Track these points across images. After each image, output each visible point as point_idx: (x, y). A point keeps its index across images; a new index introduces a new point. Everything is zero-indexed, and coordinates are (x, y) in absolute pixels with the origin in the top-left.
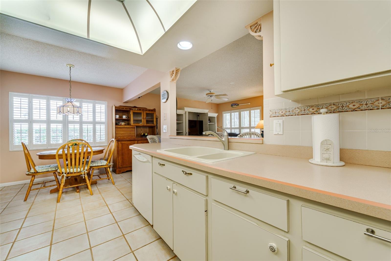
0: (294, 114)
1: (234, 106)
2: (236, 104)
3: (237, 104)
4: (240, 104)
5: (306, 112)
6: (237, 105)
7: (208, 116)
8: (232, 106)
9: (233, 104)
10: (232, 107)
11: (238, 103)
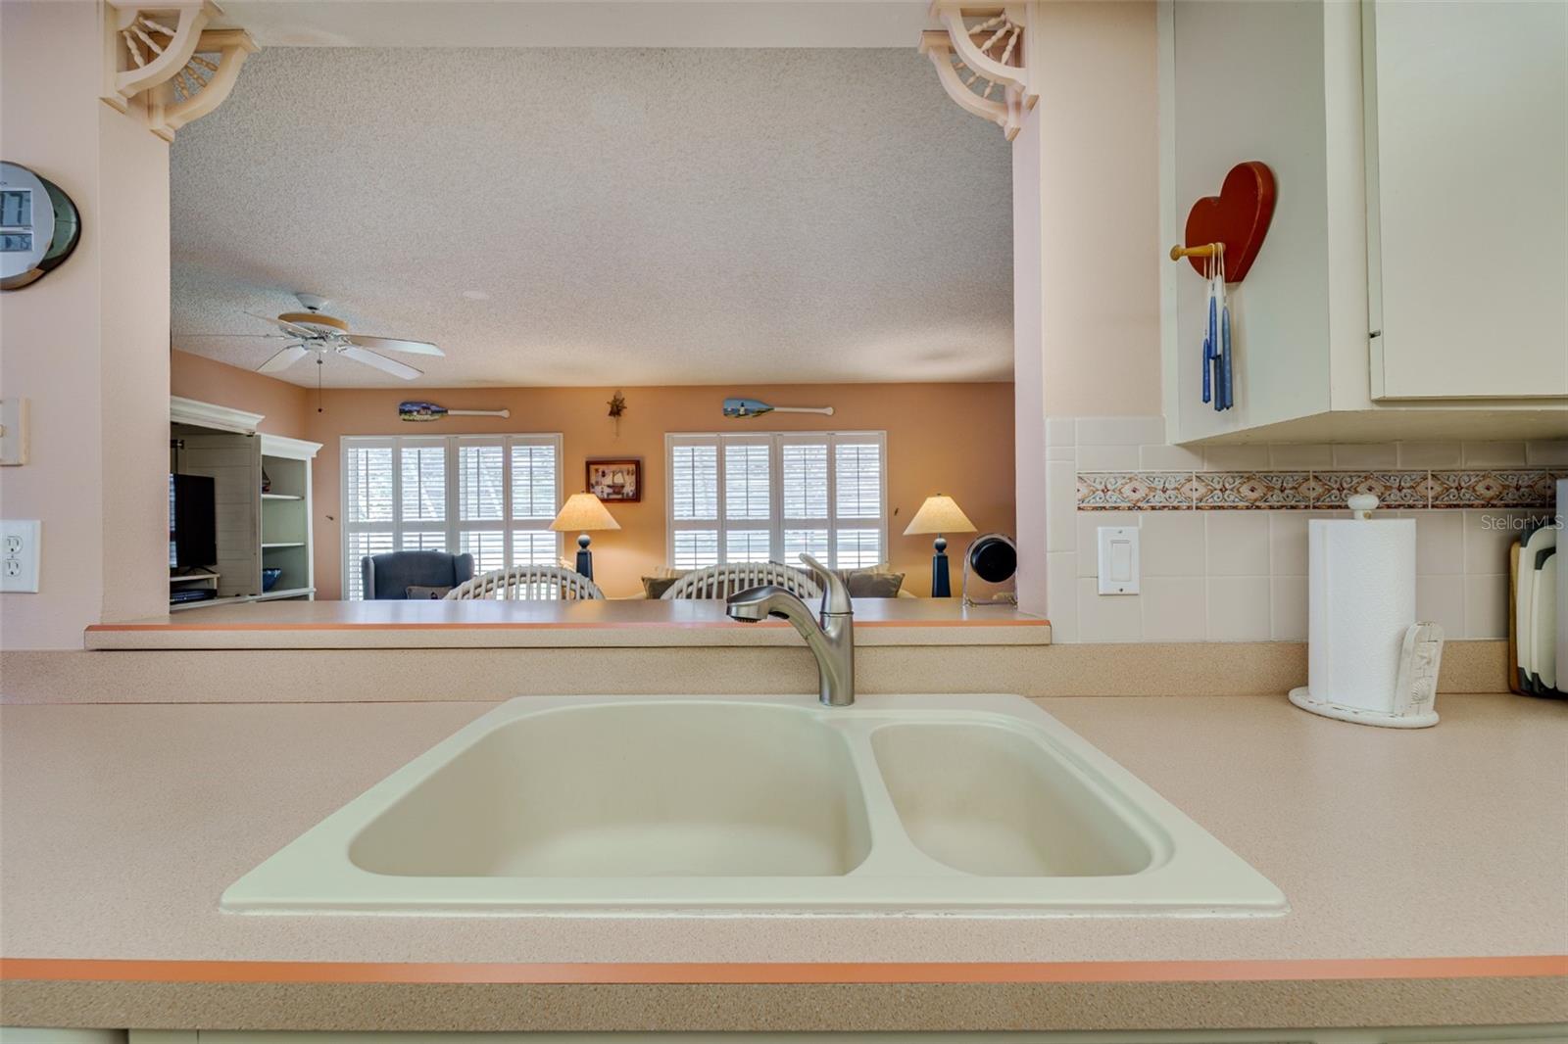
0: (1185, 505)
1: (418, 412)
2: (432, 404)
3: (433, 408)
4: (453, 409)
5: (1228, 497)
6: (434, 412)
7: (263, 452)
8: (402, 412)
9: (412, 403)
10: (407, 417)
11: (444, 401)
